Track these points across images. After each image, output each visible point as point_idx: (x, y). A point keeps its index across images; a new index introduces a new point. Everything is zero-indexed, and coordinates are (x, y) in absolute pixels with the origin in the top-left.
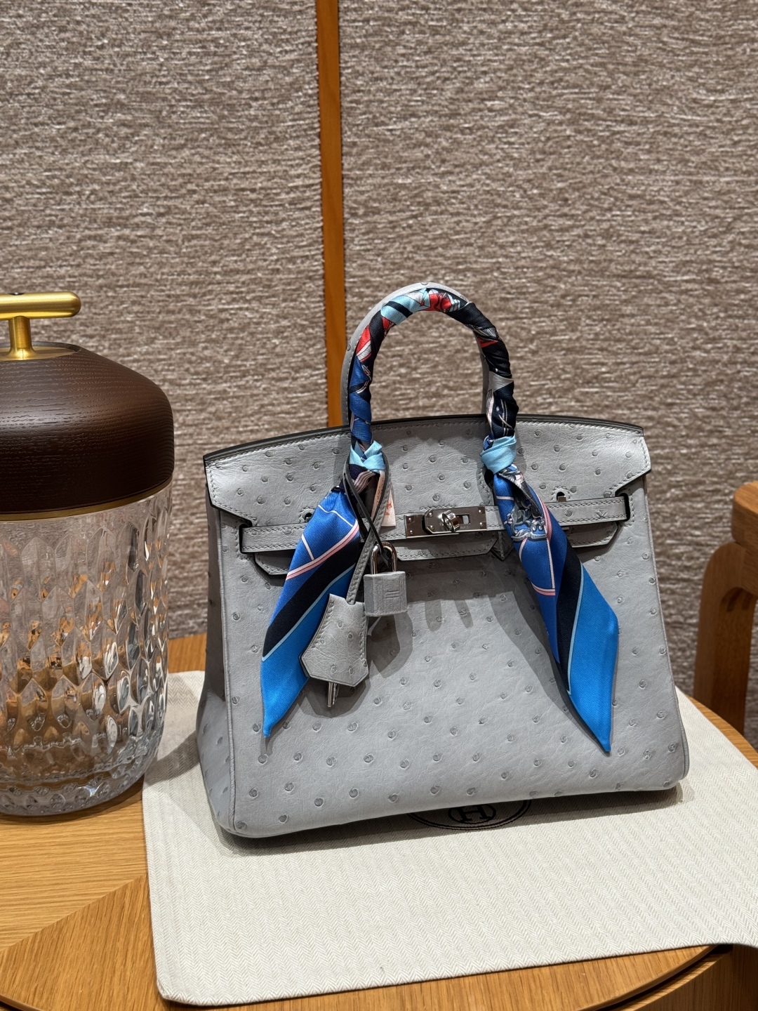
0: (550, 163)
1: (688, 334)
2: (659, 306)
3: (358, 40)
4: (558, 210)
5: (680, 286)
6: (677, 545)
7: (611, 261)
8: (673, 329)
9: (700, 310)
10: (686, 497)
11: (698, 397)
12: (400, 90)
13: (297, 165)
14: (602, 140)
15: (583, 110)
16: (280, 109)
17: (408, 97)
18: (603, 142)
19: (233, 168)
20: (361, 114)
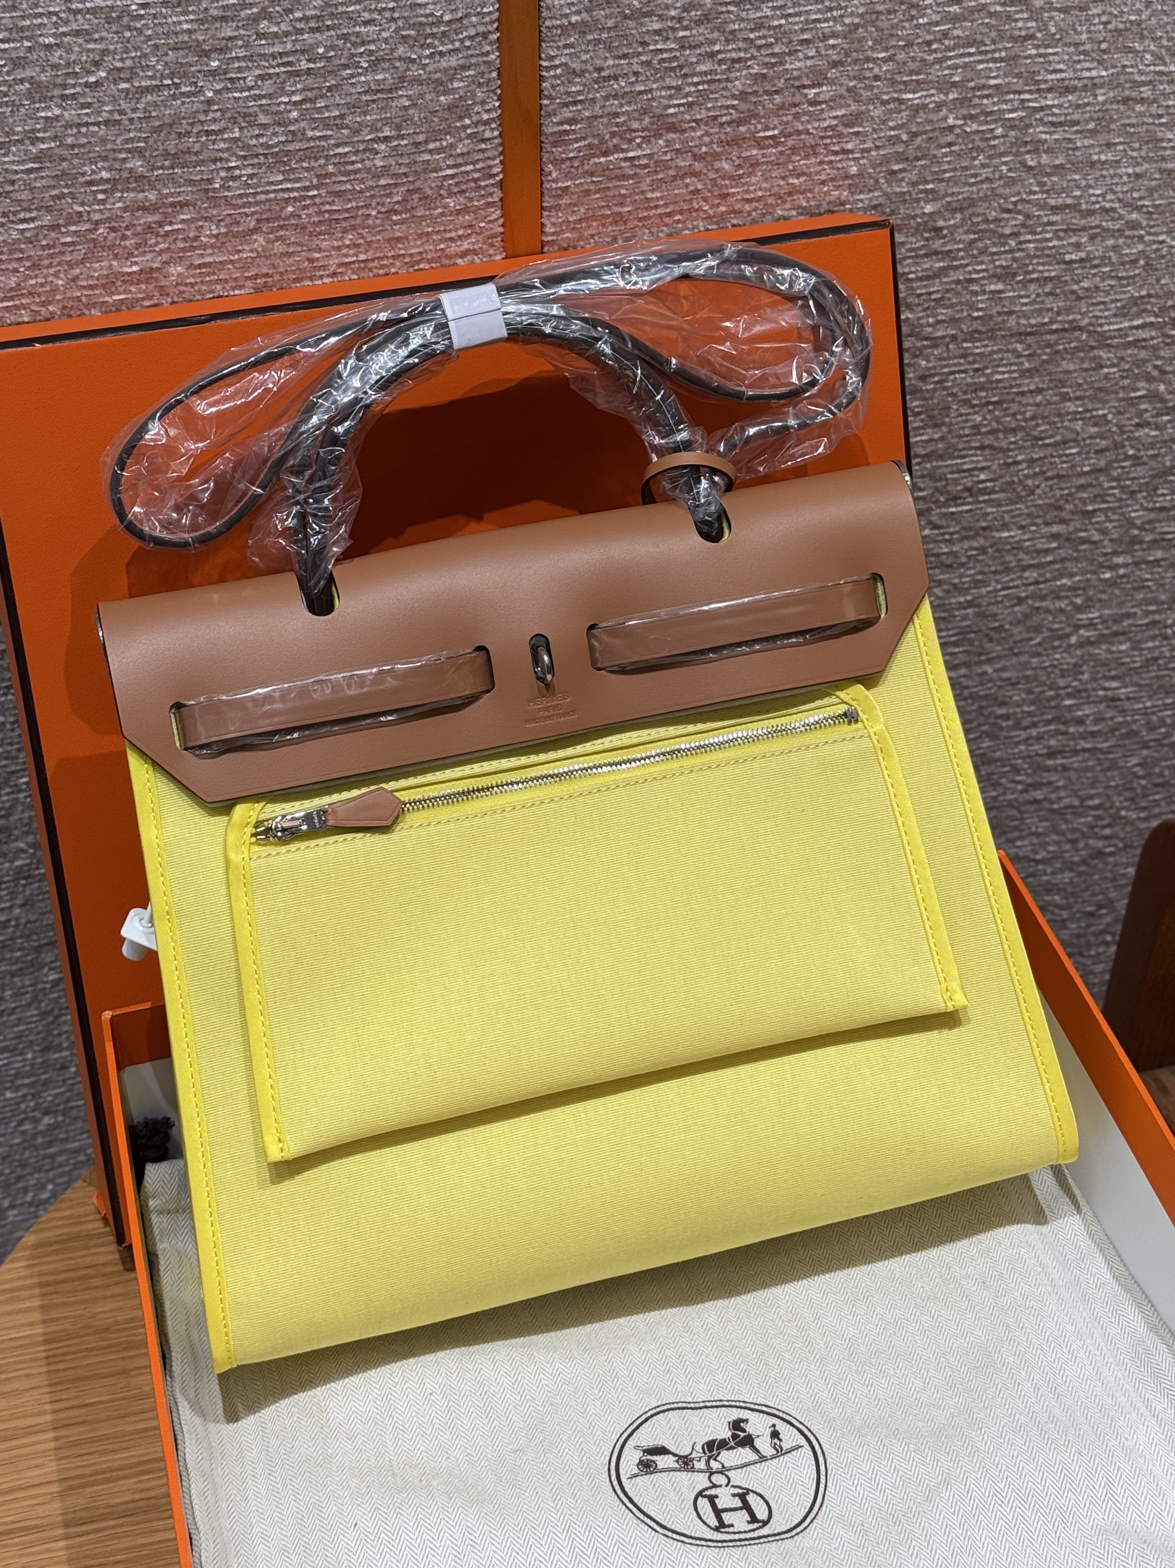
0: (913, 176)
1: (1132, 405)
2: (1086, 370)
3: (574, 19)
4: (923, 246)
5: (1127, 335)
6: (1082, 704)
7: (1011, 313)
8: (1104, 402)
9: (1156, 367)
10: (1102, 639)
11: (1139, 496)
12: (651, 91)
13: (460, 237)
14: (1010, 125)
15: (982, 81)
16: (431, 152)
17: (666, 102)
18: (1013, 127)
19: (346, 256)
20: (577, 140)
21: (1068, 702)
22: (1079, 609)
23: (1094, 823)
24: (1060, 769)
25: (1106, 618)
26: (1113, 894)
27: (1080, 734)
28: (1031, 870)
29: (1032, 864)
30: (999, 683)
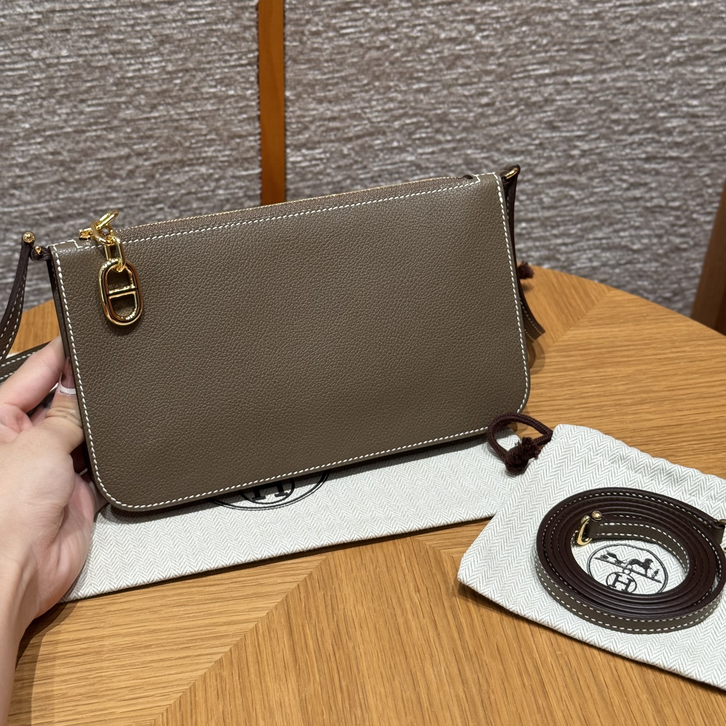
21: (662, 114)
22: (674, 32)
23: (674, 222)
24: (653, 173)
25: (691, 42)
26: (684, 284)
27: (669, 143)
28: (629, 258)
29: (630, 253)
30: (614, 91)
